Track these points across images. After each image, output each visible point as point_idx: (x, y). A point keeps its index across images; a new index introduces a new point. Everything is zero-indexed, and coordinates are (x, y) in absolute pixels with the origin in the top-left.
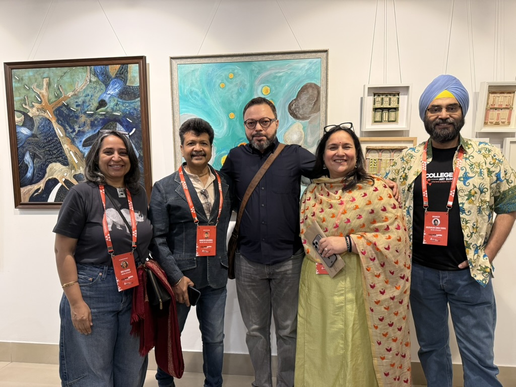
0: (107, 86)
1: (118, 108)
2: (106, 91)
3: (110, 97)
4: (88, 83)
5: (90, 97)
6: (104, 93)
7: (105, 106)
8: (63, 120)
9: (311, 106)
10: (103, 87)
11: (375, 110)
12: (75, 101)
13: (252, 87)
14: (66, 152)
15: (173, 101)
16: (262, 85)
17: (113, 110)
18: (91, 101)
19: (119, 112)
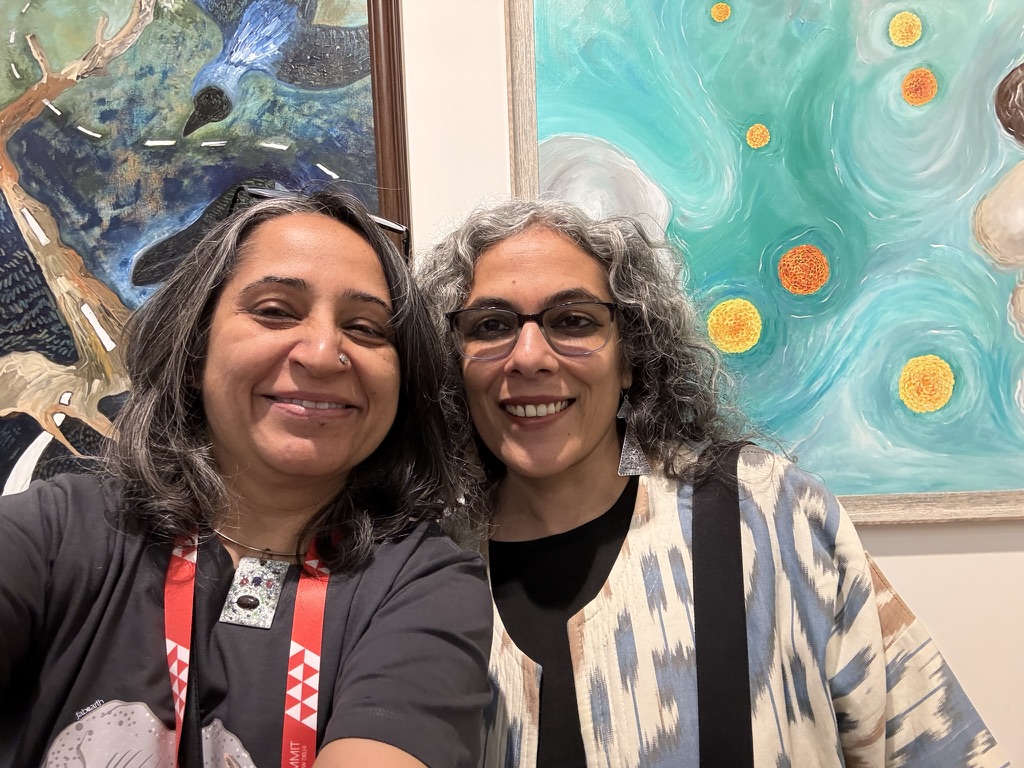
0: (229, 28)
1: (278, 123)
2: (226, 52)
3: (242, 78)
4: (150, 19)
5: (158, 76)
6: (220, 59)
7: (225, 117)
8: (48, 176)
10: (214, 33)
12: (97, 96)
13: (844, 16)
14: (67, 307)
15: (512, 81)
16: (891, 7)
17: (257, 133)
18: (164, 93)
19: (282, 137)
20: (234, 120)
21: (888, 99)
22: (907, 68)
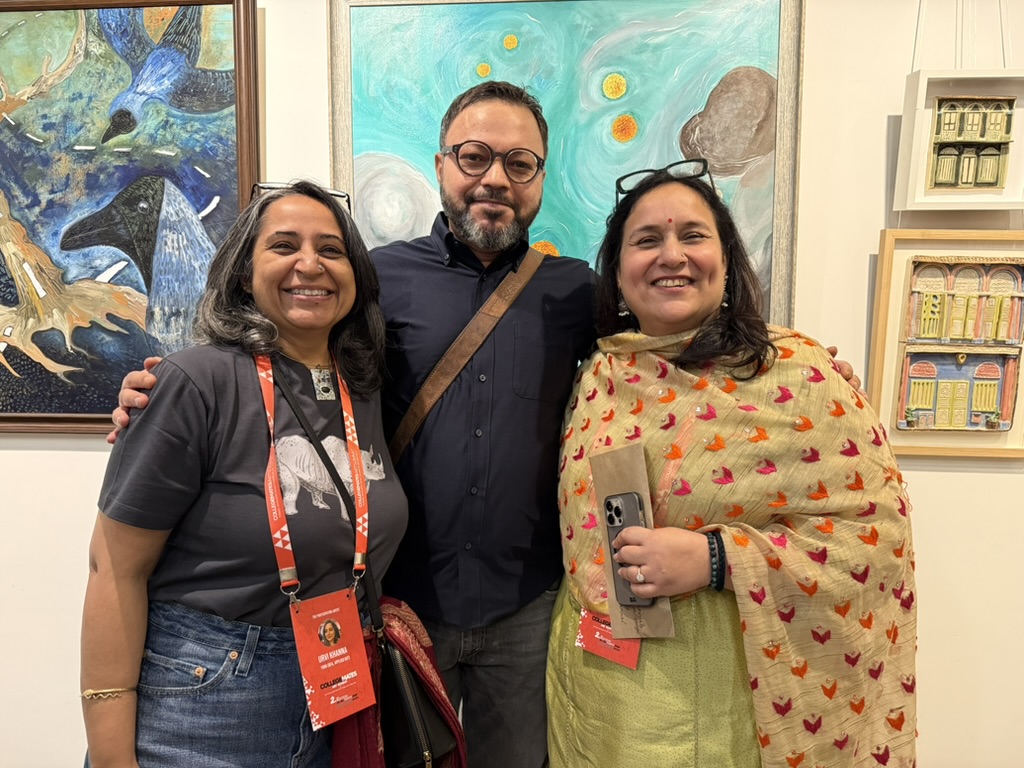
0: (137, 68)
1: (169, 137)
2: (134, 85)
3: (145, 104)
4: (81, 59)
5: (85, 101)
6: (129, 90)
7: (131, 131)
9: (749, 134)
10: (126, 71)
11: (941, 148)
12: (41, 112)
13: (571, 75)
14: (13, 265)
15: (333, 113)
16: (604, 70)
18: (89, 112)
19: (171, 147)
20: (138, 133)
21: (602, 137)
22: (614, 115)
